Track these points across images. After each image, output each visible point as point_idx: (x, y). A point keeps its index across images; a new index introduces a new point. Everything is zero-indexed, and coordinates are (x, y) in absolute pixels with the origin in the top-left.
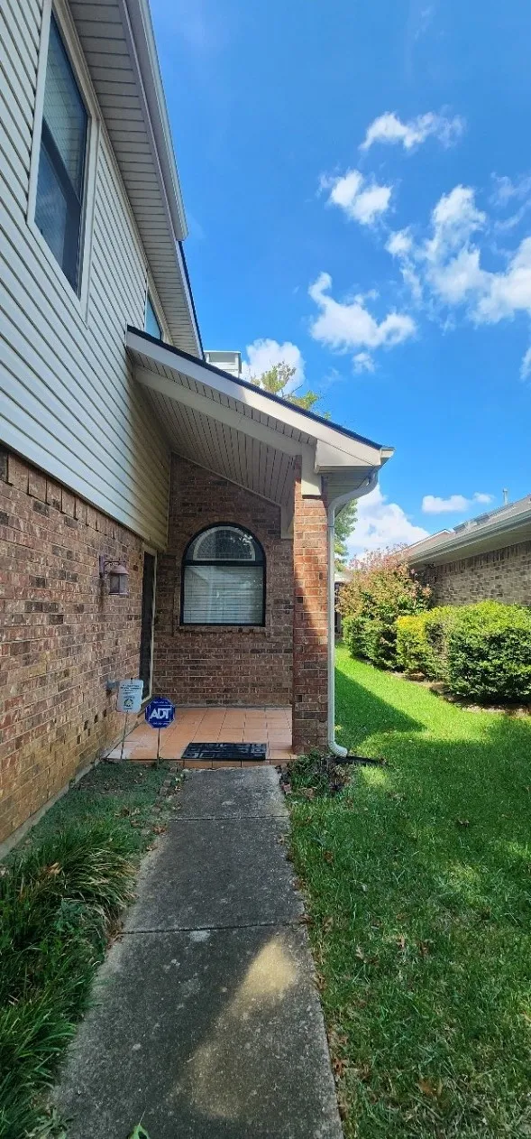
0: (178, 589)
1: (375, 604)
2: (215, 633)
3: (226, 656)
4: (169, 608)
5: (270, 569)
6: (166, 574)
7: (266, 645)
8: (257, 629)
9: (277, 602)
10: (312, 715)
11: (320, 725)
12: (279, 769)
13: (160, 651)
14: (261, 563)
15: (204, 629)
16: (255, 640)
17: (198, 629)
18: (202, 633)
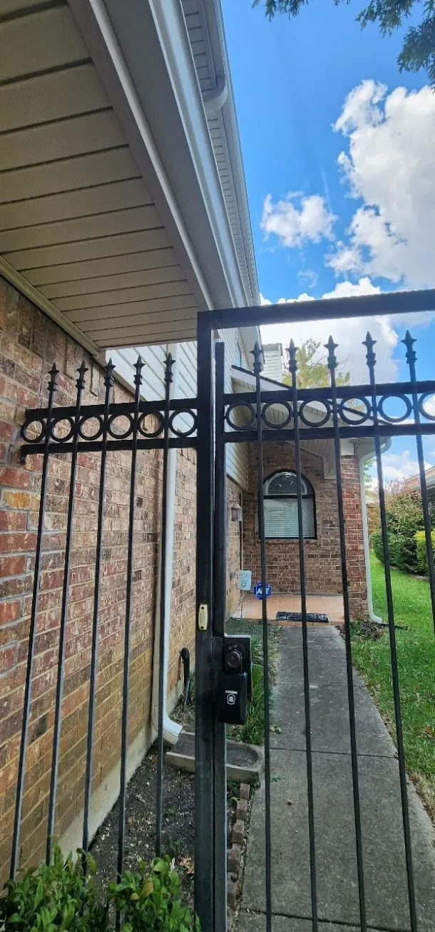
0: (256, 515)
1: (396, 521)
2: (283, 544)
3: (291, 560)
4: (252, 527)
5: (317, 500)
6: (248, 505)
7: (318, 552)
8: (313, 541)
9: (325, 522)
10: (357, 595)
11: (364, 602)
12: (338, 627)
13: (247, 556)
14: (312, 496)
15: (275, 541)
16: (311, 549)
17: (271, 541)
18: (274, 544)
